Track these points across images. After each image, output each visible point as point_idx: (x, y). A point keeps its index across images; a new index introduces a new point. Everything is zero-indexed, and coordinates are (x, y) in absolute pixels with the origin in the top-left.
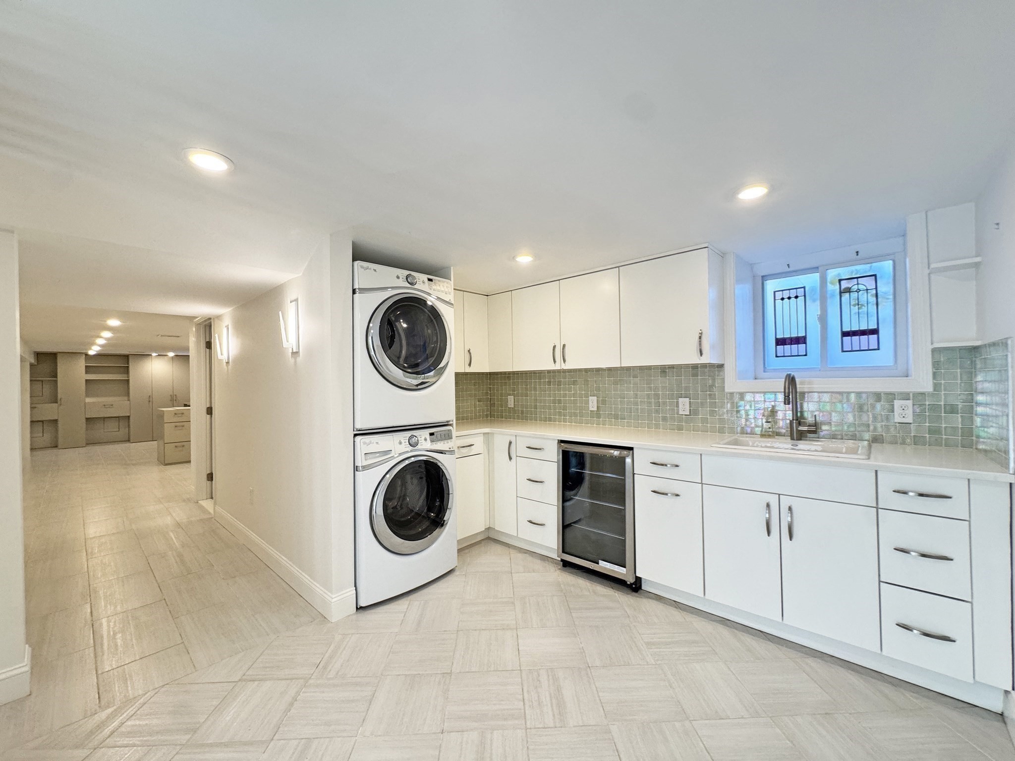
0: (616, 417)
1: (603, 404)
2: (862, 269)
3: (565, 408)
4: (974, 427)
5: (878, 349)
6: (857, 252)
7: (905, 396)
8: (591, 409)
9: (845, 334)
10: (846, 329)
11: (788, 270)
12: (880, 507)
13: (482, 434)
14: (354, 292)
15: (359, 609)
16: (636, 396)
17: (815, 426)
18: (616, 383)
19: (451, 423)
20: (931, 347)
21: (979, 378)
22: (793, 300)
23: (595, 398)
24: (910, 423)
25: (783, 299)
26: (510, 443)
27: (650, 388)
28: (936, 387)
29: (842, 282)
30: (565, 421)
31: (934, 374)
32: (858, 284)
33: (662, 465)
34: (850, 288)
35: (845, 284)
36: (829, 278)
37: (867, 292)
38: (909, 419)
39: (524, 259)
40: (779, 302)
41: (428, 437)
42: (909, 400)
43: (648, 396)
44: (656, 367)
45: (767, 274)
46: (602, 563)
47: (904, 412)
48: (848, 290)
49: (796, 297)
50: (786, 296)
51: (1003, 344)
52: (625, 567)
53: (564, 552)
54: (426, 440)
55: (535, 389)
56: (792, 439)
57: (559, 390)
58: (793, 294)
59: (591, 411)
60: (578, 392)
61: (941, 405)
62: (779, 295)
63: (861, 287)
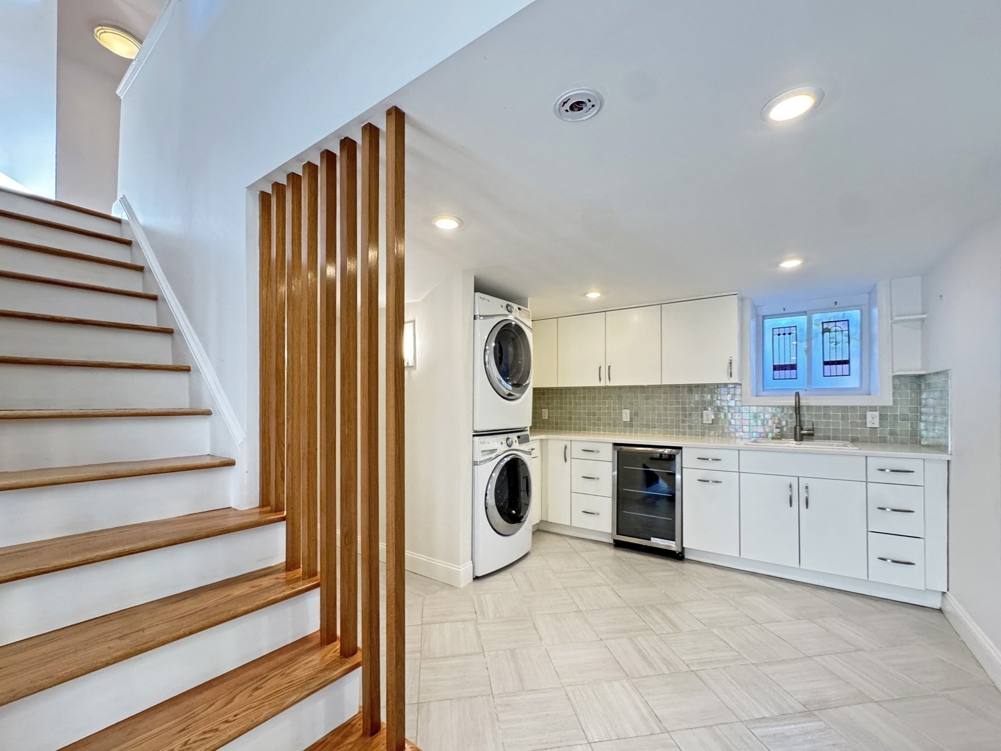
0: (647, 426)
1: (635, 416)
2: (839, 315)
3: (599, 419)
4: (918, 429)
5: (849, 375)
6: (836, 302)
7: (873, 409)
8: (624, 420)
9: (826, 363)
10: (826, 360)
11: (783, 312)
12: (868, 481)
13: (539, 441)
14: (475, 318)
15: (476, 578)
16: (666, 409)
17: (813, 430)
18: (647, 398)
19: (526, 429)
20: (892, 374)
21: (924, 396)
22: (787, 335)
23: (628, 411)
24: (877, 428)
25: (779, 335)
26: (566, 447)
27: (678, 403)
28: (895, 401)
29: (825, 324)
30: (599, 430)
31: (894, 393)
32: (836, 326)
33: (704, 459)
34: (830, 329)
35: (825, 326)
36: (814, 319)
37: (842, 333)
38: (877, 425)
39: (594, 295)
40: (776, 337)
41: (517, 439)
42: (877, 411)
43: (677, 409)
44: (684, 386)
45: (767, 314)
46: (654, 540)
47: (873, 420)
48: (829, 331)
49: (790, 334)
50: (782, 332)
51: (945, 373)
52: (674, 540)
53: (618, 534)
54: (516, 442)
55: (570, 404)
56: (796, 440)
57: (594, 404)
58: (787, 331)
59: (624, 422)
60: (612, 406)
61: (897, 415)
62: (776, 332)
63: (838, 328)
